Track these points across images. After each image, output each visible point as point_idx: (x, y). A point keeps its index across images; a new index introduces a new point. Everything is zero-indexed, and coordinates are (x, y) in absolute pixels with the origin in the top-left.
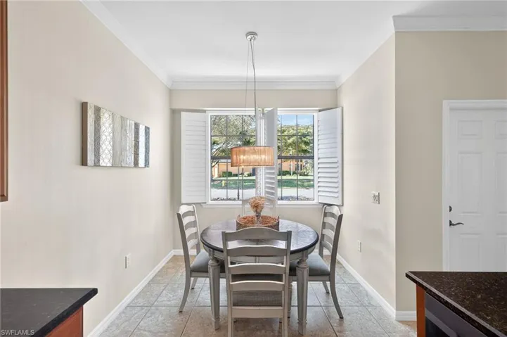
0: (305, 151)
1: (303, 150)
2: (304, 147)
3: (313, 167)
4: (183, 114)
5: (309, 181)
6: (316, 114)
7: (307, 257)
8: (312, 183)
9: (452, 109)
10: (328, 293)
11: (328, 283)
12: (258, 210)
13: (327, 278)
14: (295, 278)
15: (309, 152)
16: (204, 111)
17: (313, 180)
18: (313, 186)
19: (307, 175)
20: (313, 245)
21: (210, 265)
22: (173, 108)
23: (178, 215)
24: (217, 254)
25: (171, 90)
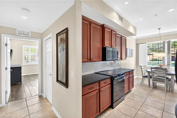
4: (140, 45)
16: (146, 43)
21: (148, 75)
22: (137, 43)
23: (141, 66)
24: (149, 73)
25: (136, 40)
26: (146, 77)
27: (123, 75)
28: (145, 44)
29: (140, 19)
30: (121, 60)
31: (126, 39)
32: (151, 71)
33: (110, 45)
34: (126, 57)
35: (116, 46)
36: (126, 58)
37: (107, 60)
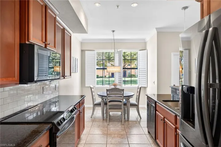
4: (86, 52)
6: (138, 51)
7: (130, 99)
9: (174, 55)
13: (136, 106)
16: (94, 50)
21: (101, 101)
22: (82, 49)
23: (91, 87)
24: (104, 98)
25: (81, 43)
26: (99, 104)
27: (73, 112)
28: (94, 52)
29: (97, 5)
30: (64, 78)
31: (71, 37)
32: (106, 95)
33: (42, 41)
34: (72, 74)
35: (55, 47)
36: (70, 75)
37: (36, 82)
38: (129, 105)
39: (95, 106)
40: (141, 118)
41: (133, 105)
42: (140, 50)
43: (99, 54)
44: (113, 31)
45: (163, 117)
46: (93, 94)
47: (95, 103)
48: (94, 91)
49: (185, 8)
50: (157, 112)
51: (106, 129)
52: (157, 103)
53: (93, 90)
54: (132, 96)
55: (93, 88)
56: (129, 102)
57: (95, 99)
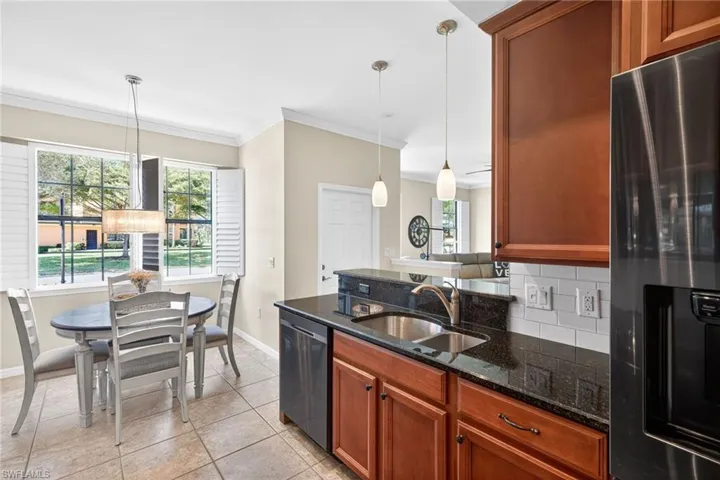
0: (198, 209)
1: (193, 207)
2: (196, 201)
3: (211, 233)
5: (205, 255)
6: (214, 171)
7: (204, 321)
8: (209, 257)
9: (324, 190)
10: (226, 363)
11: (225, 347)
12: (143, 285)
13: (225, 341)
14: (191, 348)
15: (204, 210)
16: (26, 143)
17: (211, 254)
18: (210, 262)
19: (200, 246)
20: (212, 308)
21: (78, 350)
23: (11, 298)
28: (24, 147)
38: (203, 341)
39: (40, 377)
40: (238, 375)
41: (213, 340)
42: (219, 168)
43: (46, 162)
44: (134, 80)
45: (372, 378)
46: (28, 324)
47: (37, 363)
48: (28, 313)
49: (381, 65)
50: (335, 359)
51: (110, 470)
52: (335, 331)
53: (23, 308)
54: (209, 313)
55: (25, 299)
56: (204, 330)
57: (36, 343)
